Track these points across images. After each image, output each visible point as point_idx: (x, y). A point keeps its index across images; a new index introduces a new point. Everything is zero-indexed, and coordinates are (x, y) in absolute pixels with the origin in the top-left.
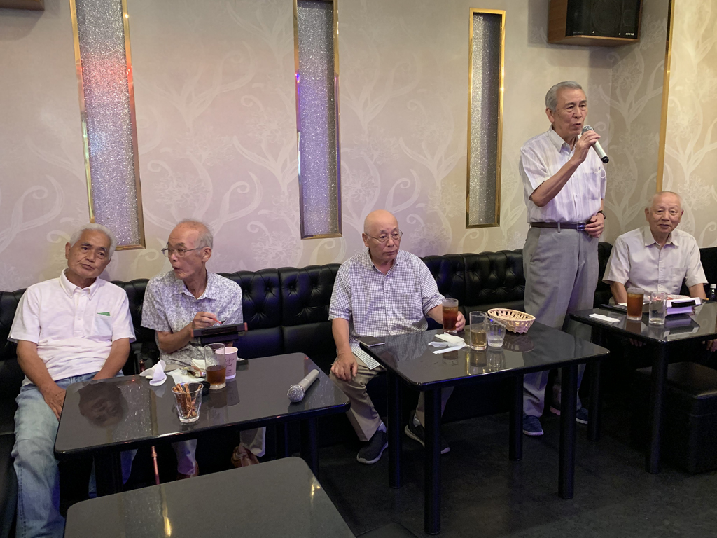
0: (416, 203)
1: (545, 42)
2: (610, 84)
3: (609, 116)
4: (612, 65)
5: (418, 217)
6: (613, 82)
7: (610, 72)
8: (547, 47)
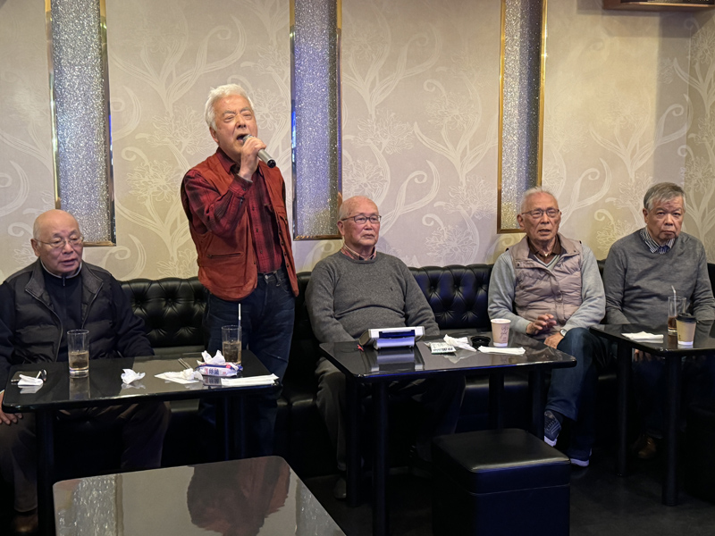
0: (434, 201)
1: (600, 8)
2: (689, 57)
3: (687, 98)
4: (690, 34)
5: (437, 218)
6: (692, 55)
7: (689, 42)
8: (603, 14)
